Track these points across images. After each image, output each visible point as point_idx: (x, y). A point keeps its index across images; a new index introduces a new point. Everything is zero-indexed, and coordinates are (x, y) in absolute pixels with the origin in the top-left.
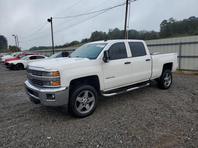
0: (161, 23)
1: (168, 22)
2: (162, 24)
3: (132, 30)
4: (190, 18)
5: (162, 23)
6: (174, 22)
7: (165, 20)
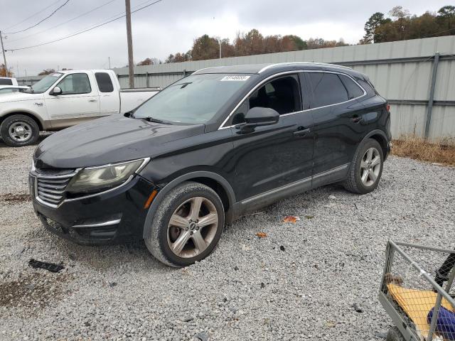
0: (368, 21)
1: (385, 17)
2: (370, 22)
3: (291, 36)
4: (442, 10)
5: (371, 19)
6: (401, 20)
7: (377, 14)
